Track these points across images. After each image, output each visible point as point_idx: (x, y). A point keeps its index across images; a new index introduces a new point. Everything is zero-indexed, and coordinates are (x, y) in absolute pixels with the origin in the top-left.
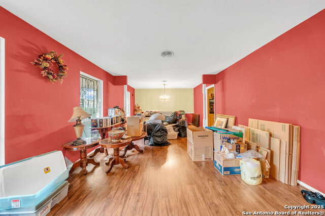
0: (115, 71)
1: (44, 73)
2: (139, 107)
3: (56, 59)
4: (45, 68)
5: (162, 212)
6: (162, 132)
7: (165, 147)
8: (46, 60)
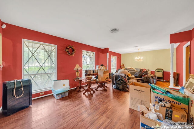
0: (102, 46)
1: (67, 53)
2: (123, 65)
3: (71, 47)
4: (68, 51)
5: (80, 119)
6: (122, 82)
7: (122, 92)
8: (68, 48)
